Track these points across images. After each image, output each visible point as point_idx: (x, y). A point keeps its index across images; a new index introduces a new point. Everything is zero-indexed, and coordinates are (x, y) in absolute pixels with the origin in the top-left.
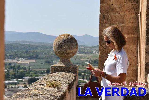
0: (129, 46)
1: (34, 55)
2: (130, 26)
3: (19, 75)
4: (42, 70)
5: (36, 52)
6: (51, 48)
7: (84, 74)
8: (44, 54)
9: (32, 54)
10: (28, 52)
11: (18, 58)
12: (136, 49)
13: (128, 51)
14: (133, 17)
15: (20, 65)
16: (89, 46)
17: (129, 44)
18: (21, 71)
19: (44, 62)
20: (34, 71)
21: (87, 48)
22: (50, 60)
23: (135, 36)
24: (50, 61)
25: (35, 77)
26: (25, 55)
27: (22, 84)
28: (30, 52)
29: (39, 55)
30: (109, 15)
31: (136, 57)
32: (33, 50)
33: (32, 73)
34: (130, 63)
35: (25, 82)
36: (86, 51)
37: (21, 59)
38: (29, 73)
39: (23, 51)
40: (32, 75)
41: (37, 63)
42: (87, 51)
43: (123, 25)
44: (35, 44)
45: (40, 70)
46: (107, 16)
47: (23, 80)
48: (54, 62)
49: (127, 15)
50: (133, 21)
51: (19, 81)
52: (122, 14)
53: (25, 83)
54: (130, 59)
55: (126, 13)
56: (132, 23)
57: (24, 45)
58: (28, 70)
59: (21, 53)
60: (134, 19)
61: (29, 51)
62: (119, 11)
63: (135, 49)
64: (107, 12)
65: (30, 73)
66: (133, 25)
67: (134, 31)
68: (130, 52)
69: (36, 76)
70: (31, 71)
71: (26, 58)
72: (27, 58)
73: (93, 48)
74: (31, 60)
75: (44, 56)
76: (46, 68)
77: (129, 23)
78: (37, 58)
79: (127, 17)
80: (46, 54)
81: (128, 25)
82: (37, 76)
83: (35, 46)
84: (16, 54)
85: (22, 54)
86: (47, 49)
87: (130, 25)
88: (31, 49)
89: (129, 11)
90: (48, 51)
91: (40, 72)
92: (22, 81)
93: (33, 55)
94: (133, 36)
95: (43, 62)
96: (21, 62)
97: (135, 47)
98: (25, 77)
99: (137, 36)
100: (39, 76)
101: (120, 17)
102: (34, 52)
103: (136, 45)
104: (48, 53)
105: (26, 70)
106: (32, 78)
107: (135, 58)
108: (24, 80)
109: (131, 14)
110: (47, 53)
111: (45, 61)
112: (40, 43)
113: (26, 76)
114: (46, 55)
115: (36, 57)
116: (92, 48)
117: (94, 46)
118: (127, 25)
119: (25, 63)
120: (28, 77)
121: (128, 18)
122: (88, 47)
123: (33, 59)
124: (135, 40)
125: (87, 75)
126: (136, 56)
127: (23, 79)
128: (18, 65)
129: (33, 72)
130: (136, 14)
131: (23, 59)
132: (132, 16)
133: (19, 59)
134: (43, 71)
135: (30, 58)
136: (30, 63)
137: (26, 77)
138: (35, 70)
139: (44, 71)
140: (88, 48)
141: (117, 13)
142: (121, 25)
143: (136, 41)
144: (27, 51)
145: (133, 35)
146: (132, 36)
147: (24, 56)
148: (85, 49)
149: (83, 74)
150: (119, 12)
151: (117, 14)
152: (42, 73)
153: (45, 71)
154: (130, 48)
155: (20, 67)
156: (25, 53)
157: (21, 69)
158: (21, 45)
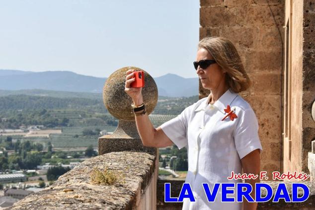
0: (264, 95)
1: (59, 120)
2: (265, 53)
3: (28, 161)
4: (78, 149)
5: (65, 112)
6: (94, 104)
7: (166, 157)
8: (80, 116)
9: (55, 118)
10: (46, 113)
11: (25, 127)
12: (280, 101)
13: (261, 105)
14: (271, 33)
15: (29, 140)
16: (175, 98)
17: (263, 90)
18: (32, 152)
19: (82, 134)
20: (61, 152)
21: (170, 101)
22: (93, 129)
23: (277, 72)
24: (94, 131)
25: (63, 166)
26: (41, 120)
27: (35, 180)
28: (51, 113)
29: (70, 120)
30: (220, 28)
31: (279, 118)
32: (57, 109)
33: (57, 157)
34: (267, 130)
35: (42, 176)
36: (169, 109)
37: (32, 128)
38: (50, 157)
39: (37, 110)
40: (56, 162)
41: (66, 136)
42: (172, 108)
43: (251, 49)
44: (62, 96)
45: (72, 150)
46: (215, 31)
47: (38, 172)
48: (103, 133)
49: (257, 29)
50: (272, 41)
51: (29, 174)
52: (248, 26)
53: (41, 179)
54: (266, 123)
55: (255, 25)
56: (269, 46)
57: (39, 98)
58: (47, 151)
59: (31, 115)
60: (273, 37)
61: (48, 110)
62: (241, 21)
63: (277, 100)
64: (215, 23)
65: (52, 157)
66: (271, 49)
67: (273, 63)
68: (267, 106)
69: (64, 164)
70: (54, 153)
71: (42, 126)
72: (44, 125)
73: (184, 103)
74: (53, 129)
75: (82, 121)
76: (86, 147)
77: (263, 46)
78: (66, 126)
79: (258, 32)
80: (84, 116)
81: (262, 50)
82: (67, 163)
83: (62, 100)
84: (22, 117)
85: (33, 118)
86: (87, 106)
87: (266, 50)
88: (53, 108)
89: (261, 19)
90: (89, 110)
91: (74, 155)
92: (34, 174)
93: (57, 120)
94: (271, 72)
95: (78, 134)
96: (33, 134)
97: (276, 97)
98: (42, 165)
99: (280, 73)
100: (71, 163)
101: (243, 33)
102: (59, 112)
103: (279, 93)
104: (88, 115)
105: (43, 151)
106: (56, 167)
107: (276, 120)
108: (40, 172)
109: (267, 25)
110: (86, 114)
111: (83, 132)
112: (72, 93)
113: (43, 163)
114: (84, 119)
115: (65, 123)
116: (181, 102)
117: (187, 98)
118: (259, 50)
119: (39, 135)
120: (47, 166)
121: (261, 36)
122: (173, 101)
123: (56, 127)
124: (276, 82)
125: (171, 158)
126: (280, 115)
127: (37, 169)
128: (26, 140)
129: (57, 155)
130: (278, 25)
131: (36, 127)
132: (269, 31)
133: (28, 129)
134: (78, 153)
135: (52, 125)
136: (51, 136)
137: (44, 166)
138: (63, 150)
139: (81, 152)
140: (173, 103)
141: (236, 25)
142: (246, 51)
143: (279, 83)
144: (45, 111)
145: (271, 70)
146: (269, 73)
147: (38, 121)
148: (167, 105)
149: (163, 156)
150: (241, 23)
151: (236, 27)
152: (77, 156)
153: (84, 153)
154: (265, 98)
155: (31, 144)
156: (40, 115)
157: (33, 148)
158: (30, 98)
